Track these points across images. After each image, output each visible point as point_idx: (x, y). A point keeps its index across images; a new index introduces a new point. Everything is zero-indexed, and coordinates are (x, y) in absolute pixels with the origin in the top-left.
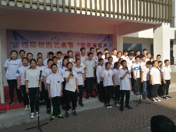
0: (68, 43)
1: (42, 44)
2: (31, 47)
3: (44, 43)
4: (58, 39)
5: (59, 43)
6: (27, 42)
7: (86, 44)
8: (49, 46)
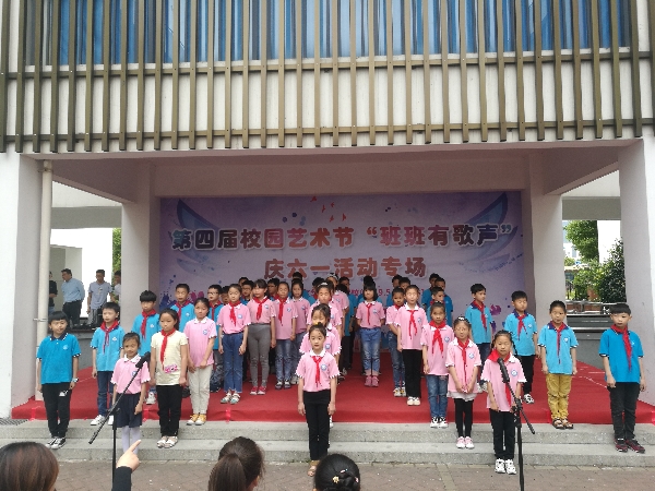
0: (335, 231)
1: (254, 237)
2: (220, 246)
3: (258, 234)
4: (304, 218)
5: (306, 231)
6: (211, 232)
7: (402, 233)
8: (273, 243)
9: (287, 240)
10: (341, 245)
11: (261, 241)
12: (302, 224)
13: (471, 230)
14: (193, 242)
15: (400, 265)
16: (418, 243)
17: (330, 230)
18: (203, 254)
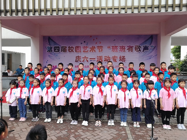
1: (72, 49)
2: (61, 51)
4: (87, 43)
5: (88, 47)
6: (59, 47)
7: (119, 48)
8: (78, 51)
9: (82, 50)
10: (99, 52)
11: (74, 50)
12: (87, 45)
13: (141, 47)
14: (53, 50)
15: (117, 58)
16: (123, 51)
17: (96, 47)
18: (56, 54)
